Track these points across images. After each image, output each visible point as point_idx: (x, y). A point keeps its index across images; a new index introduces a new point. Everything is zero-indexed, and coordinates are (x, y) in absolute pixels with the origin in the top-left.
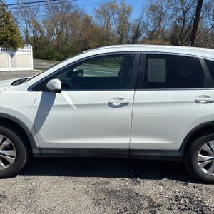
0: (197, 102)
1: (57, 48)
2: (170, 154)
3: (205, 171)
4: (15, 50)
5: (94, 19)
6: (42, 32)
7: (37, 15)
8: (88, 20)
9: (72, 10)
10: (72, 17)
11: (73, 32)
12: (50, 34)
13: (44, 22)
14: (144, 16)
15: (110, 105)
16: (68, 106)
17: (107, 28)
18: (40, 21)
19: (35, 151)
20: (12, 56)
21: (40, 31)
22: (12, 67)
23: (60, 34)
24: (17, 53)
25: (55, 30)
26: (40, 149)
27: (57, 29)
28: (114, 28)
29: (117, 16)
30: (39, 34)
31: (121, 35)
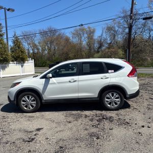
0: (102, 78)
1: (49, 59)
2: (94, 99)
3: (109, 106)
4: (24, 63)
5: (71, 38)
6: (38, 49)
7: (35, 39)
8: (67, 40)
9: (57, 34)
10: (57, 38)
11: (58, 48)
12: (43, 50)
13: (39, 43)
14: (104, 34)
15: (70, 82)
16: (55, 83)
17: (80, 43)
18: (37, 43)
19: (43, 101)
20: (22, 66)
21: (37, 49)
22: (22, 73)
23: (50, 50)
24: (25, 64)
25: (46, 47)
26: (45, 100)
27: (48, 47)
28: (84, 43)
29: (86, 35)
30: (36, 51)
31: (90, 47)
